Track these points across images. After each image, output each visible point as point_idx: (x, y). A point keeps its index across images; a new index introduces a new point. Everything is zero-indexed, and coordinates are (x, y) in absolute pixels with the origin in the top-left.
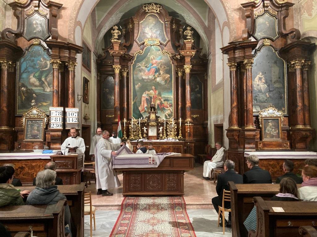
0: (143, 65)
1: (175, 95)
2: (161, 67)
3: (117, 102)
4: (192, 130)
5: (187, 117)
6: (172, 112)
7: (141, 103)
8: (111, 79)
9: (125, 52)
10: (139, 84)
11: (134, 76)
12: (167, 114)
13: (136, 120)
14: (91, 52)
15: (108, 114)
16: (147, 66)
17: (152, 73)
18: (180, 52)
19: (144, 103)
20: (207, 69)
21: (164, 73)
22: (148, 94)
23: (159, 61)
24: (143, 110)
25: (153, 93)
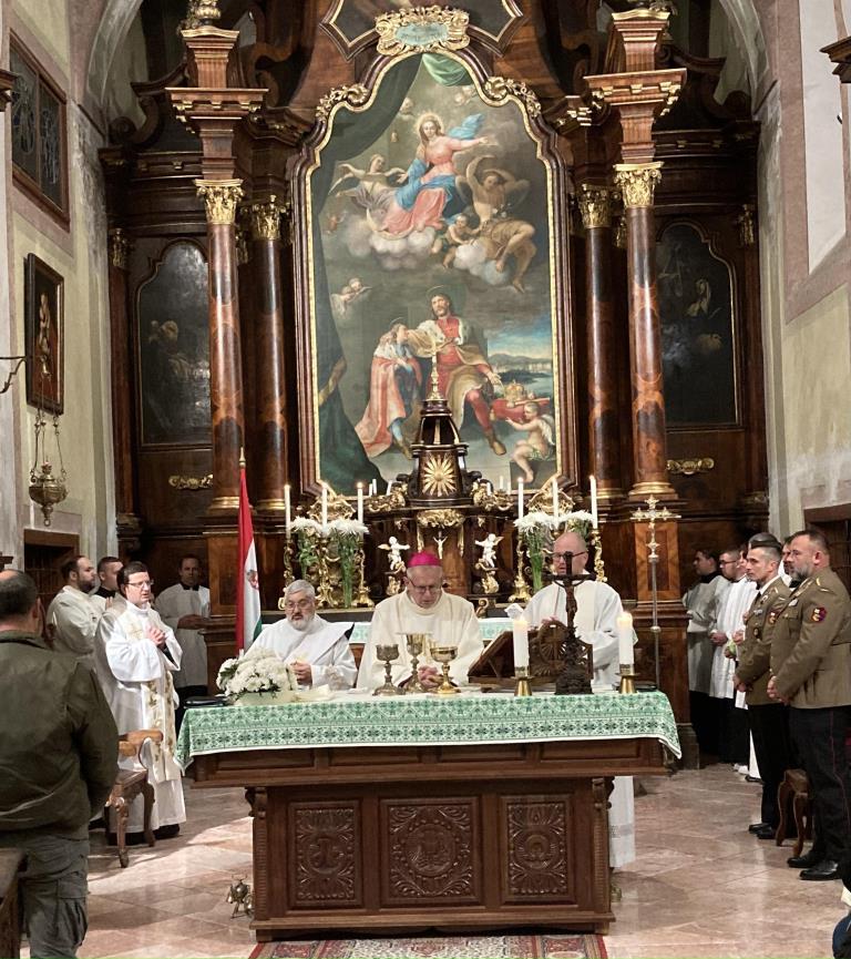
0: (372, 172)
1: (569, 346)
2: (479, 176)
3: (227, 394)
4: (673, 552)
5: (643, 472)
6: (554, 447)
7: (368, 397)
8: (192, 262)
9: (265, 94)
10: (355, 284)
11: (325, 238)
12: (523, 456)
13: (343, 500)
14: (65, 103)
15: (177, 468)
16: (396, 176)
17: (425, 218)
18: (591, 85)
19: (384, 399)
20: (757, 182)
21: (499, 213)
22: (407, 346)
23: (468, 143)
24: (381, 442)
25: (435, 334)
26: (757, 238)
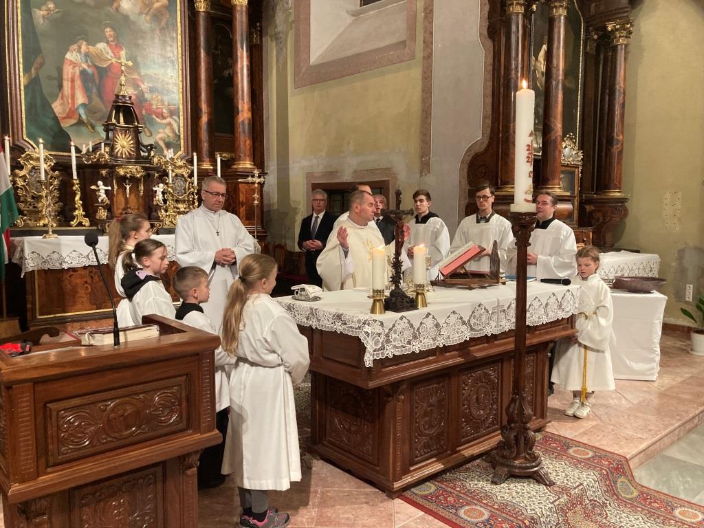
6: (179, 136)
10: (51, 6)
20: (261, 12)
22: (88, 56)
24: (70, 118)
25: (108, 53)
26: (261, 42)
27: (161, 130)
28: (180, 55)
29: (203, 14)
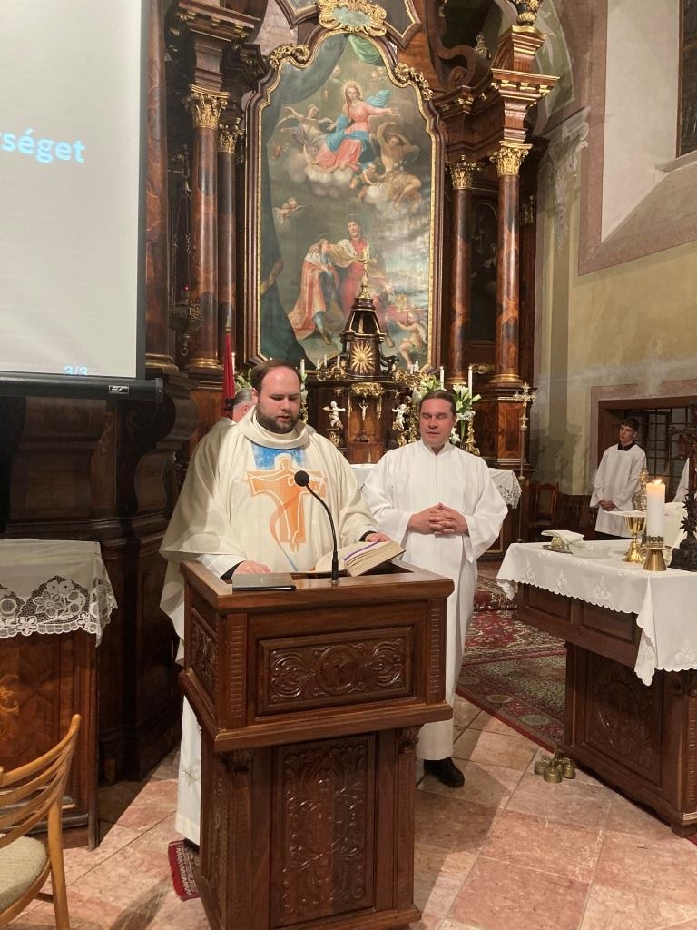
0: (309, 118)
2: (386, 137)
5: (504, 366)
10: (293, 202)
11: (271, 163)
16: (327, 124)
17: (347, 160)
20: (537, 183)
21: (398, 167)
22: (329, 256)
23: (379, 110)
24: (307, 328)
25: (350, 251)
26: (535, 220)
27: (405, 339)
28: (432, 246)
29: (461, 192)
